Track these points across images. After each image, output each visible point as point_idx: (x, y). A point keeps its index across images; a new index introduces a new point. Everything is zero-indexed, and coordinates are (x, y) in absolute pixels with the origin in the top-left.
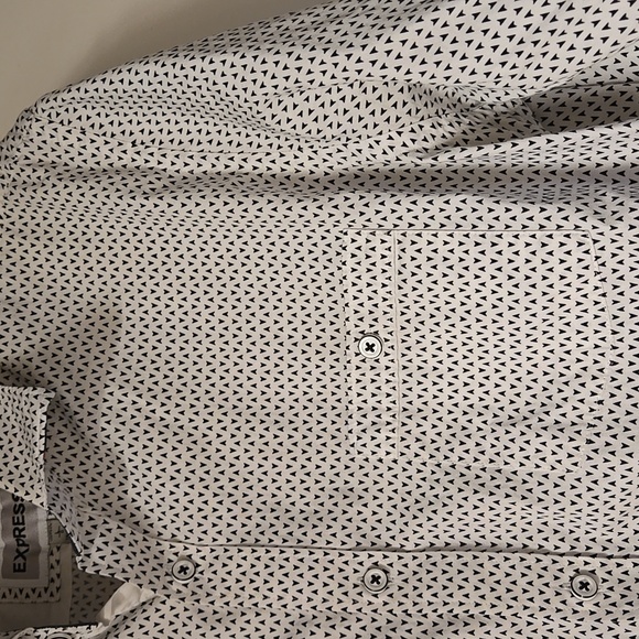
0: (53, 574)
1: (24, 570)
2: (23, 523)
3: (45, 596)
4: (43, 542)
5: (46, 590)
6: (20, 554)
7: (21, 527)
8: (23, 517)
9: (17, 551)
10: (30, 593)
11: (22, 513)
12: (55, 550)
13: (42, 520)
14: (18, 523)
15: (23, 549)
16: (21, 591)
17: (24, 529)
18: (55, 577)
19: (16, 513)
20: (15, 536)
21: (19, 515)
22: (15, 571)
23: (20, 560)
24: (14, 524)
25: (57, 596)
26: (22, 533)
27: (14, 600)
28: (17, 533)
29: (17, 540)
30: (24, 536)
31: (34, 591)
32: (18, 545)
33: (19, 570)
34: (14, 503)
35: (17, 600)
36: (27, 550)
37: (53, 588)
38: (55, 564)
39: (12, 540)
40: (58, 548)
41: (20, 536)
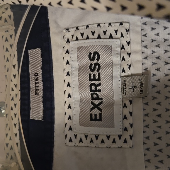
0: (127, 124)
1: (100, 120)
2: (99, 79)
3: (120, 143)
4: (117, 96)
5: (120, 137)
6: (96, 106)
7: (97, 83)
8: (99, 74)
9: (92, 103)
10: (105, 139)
11: (98, 70)
12: (128, 103)
13: (116, 77)
14: (95, 79)
15: (97, 102)
16: (97, 137)
17: (99, 84)
18: (128, 127)
19: (92, 70)
20: (91, 90)
21: (96, 72)
22: (92, 120)
23: (96, 111)
24: (91, 80)
25: (130, 143)
26: (98, 88)
27: (89, 145)
28: (93, 88)
29: (92, 95)
30: (100, 91)
31: (108, 137)
32: (93, 98)
33: (96, 120)
34: (90, 62)
35: (92, 145)
36: (101, 103)
37: (126, 136)
38: (128, 115)
39: (88, 94)
40: (131, 102)
41: (96, 90)
